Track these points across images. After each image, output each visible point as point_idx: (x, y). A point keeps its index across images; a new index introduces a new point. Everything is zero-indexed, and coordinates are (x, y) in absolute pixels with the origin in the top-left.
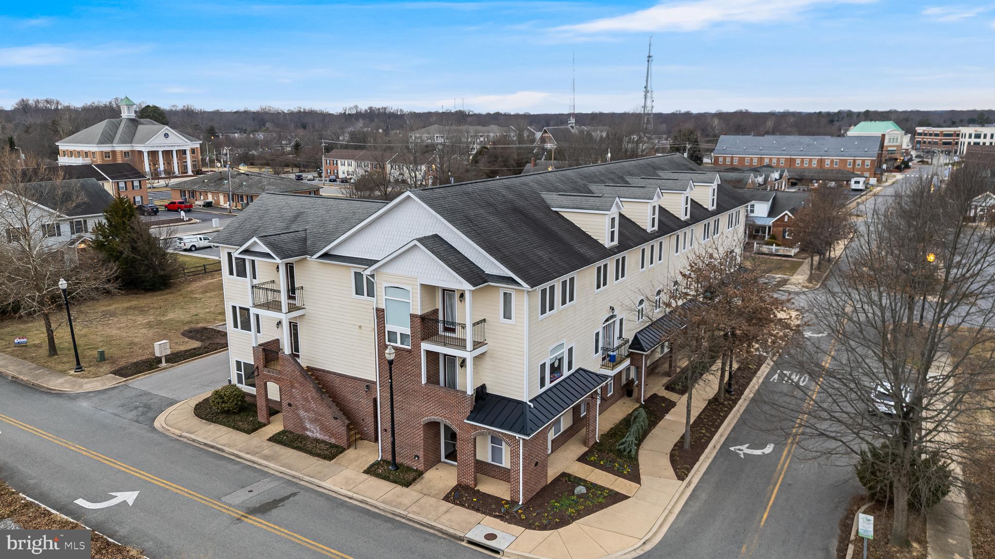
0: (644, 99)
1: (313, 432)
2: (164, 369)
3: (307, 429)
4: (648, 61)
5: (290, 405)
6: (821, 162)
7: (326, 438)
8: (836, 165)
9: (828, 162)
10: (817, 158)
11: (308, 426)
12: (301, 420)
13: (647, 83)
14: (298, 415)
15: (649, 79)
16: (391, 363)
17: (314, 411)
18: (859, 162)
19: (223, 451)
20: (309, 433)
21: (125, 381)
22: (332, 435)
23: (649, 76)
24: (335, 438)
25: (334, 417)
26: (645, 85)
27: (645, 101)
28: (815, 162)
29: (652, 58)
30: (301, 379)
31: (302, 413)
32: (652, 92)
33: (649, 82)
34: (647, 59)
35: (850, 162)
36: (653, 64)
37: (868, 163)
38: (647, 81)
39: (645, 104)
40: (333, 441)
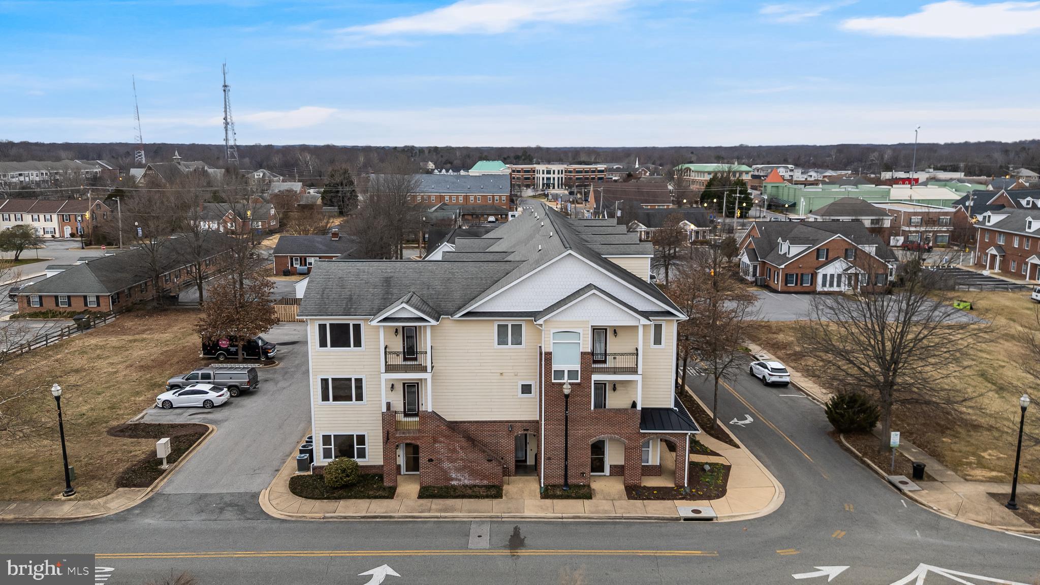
0: (225, 132)
1: (460, 480)
2: (172, 470)
3: (452, 479)
4: (224, 91)
5: (430, 460)
6: (466, 198)
7: (477, 482)
8: (479, 200)
9: (472, 198)
10: (463, 194)
11: (454, 476)
12: (445, 472)
13: (226, 114)
14: (442, 469)
15: (228, 110)
16: (567, 396)
17: (462, 459)
18: (497, 198)
19: (391, 517)
20: (454, 483)
21: (151, 490)
22: (484, 477)
23: (228, 107)
24: (488, 479)
25: (488, 460)
26: (224, 116)
27: (226, 133)
28: (461, 198)
29: (228, 88)
30: (447, 433)
31: (446, 465)
32: (232, 124)
33: (228, 113)
34: (223, 88)
35: (490, 198)
36: (230, 93)
37: (504, 198)
38: (226, 111)
39: (226, 137)
40: (485, 482)
